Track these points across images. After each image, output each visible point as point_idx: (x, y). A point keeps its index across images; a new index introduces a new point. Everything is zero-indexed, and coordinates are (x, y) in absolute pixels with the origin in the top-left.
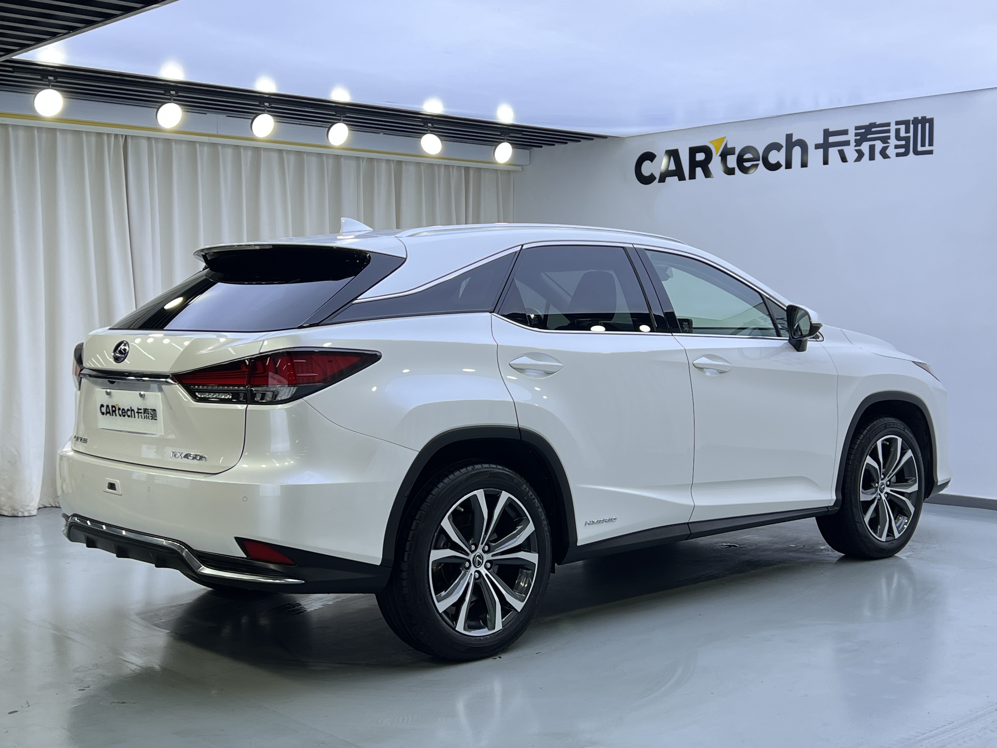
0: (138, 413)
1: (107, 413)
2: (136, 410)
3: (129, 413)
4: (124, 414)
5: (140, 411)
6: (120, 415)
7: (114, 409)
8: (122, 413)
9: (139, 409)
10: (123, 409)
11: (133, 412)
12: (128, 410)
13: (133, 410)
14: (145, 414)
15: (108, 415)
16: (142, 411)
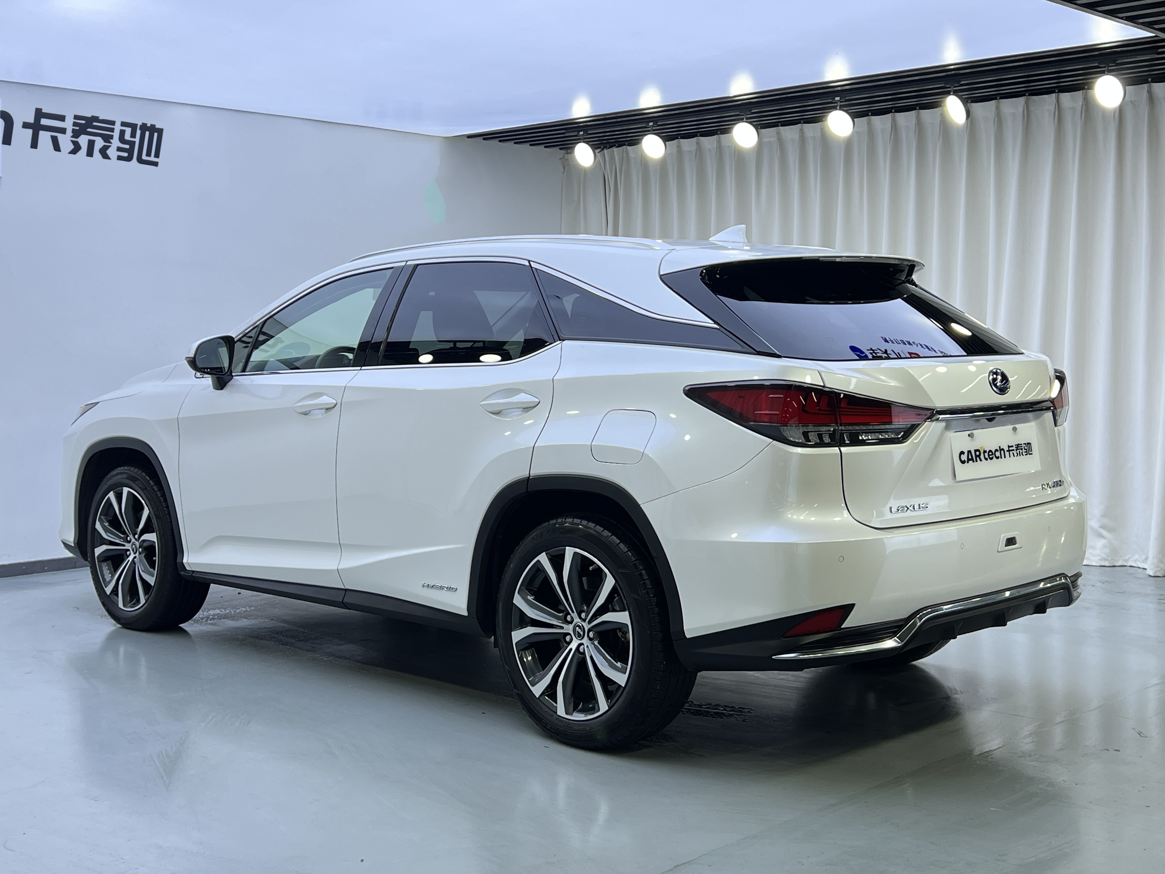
0: (1009, 451)
1: (969, 460)
2: (1006, 449)
3: (998, 454)
4: (991, 457)
5: (1011, 449)
6: (986, 459)
7: (978, 453)
8: (989, 455)
9: (1009, 447)
10: (990, 451)
11: (1002, 452)
12: (996, 450)
13: (1003, 449)
14: (1018, 451)
15: (971, 462)
16: (1014, 448)
